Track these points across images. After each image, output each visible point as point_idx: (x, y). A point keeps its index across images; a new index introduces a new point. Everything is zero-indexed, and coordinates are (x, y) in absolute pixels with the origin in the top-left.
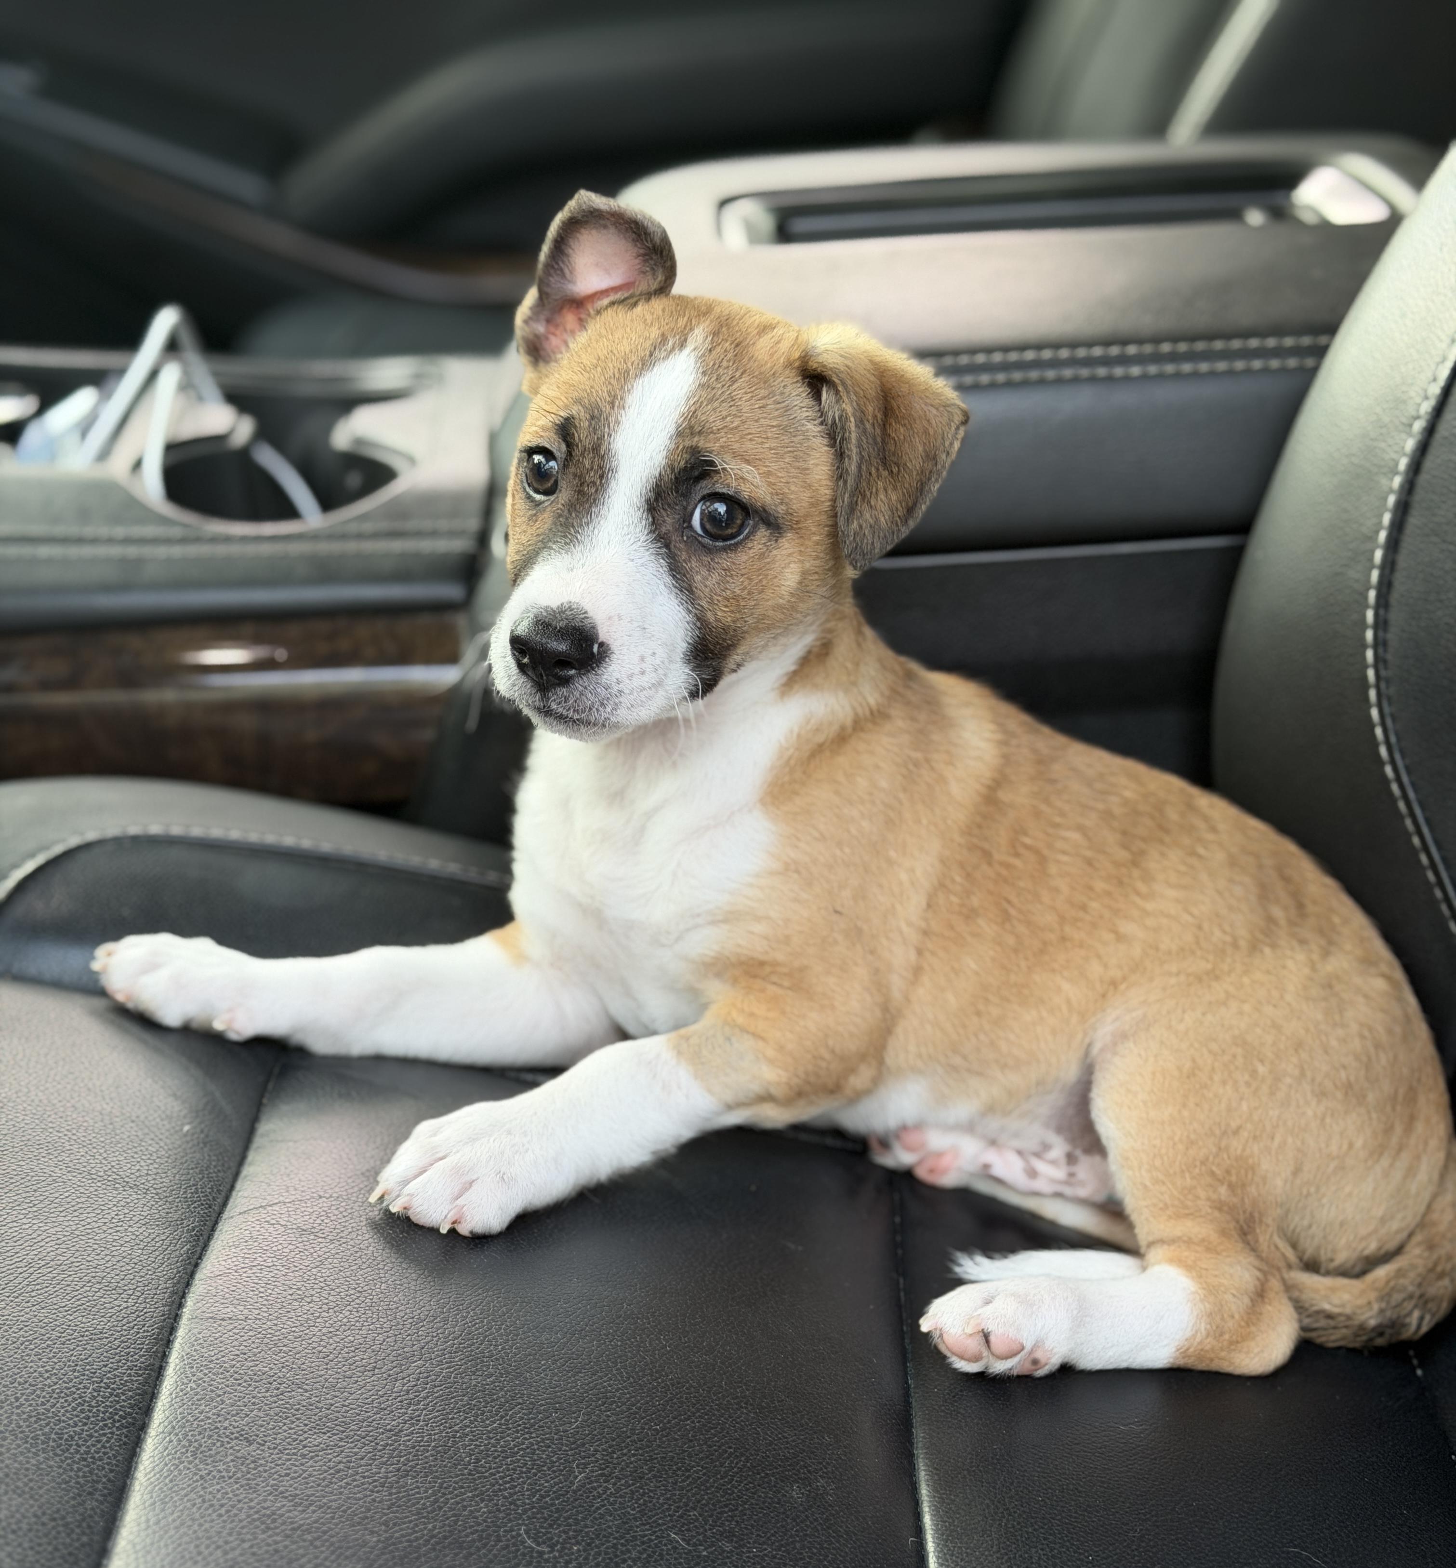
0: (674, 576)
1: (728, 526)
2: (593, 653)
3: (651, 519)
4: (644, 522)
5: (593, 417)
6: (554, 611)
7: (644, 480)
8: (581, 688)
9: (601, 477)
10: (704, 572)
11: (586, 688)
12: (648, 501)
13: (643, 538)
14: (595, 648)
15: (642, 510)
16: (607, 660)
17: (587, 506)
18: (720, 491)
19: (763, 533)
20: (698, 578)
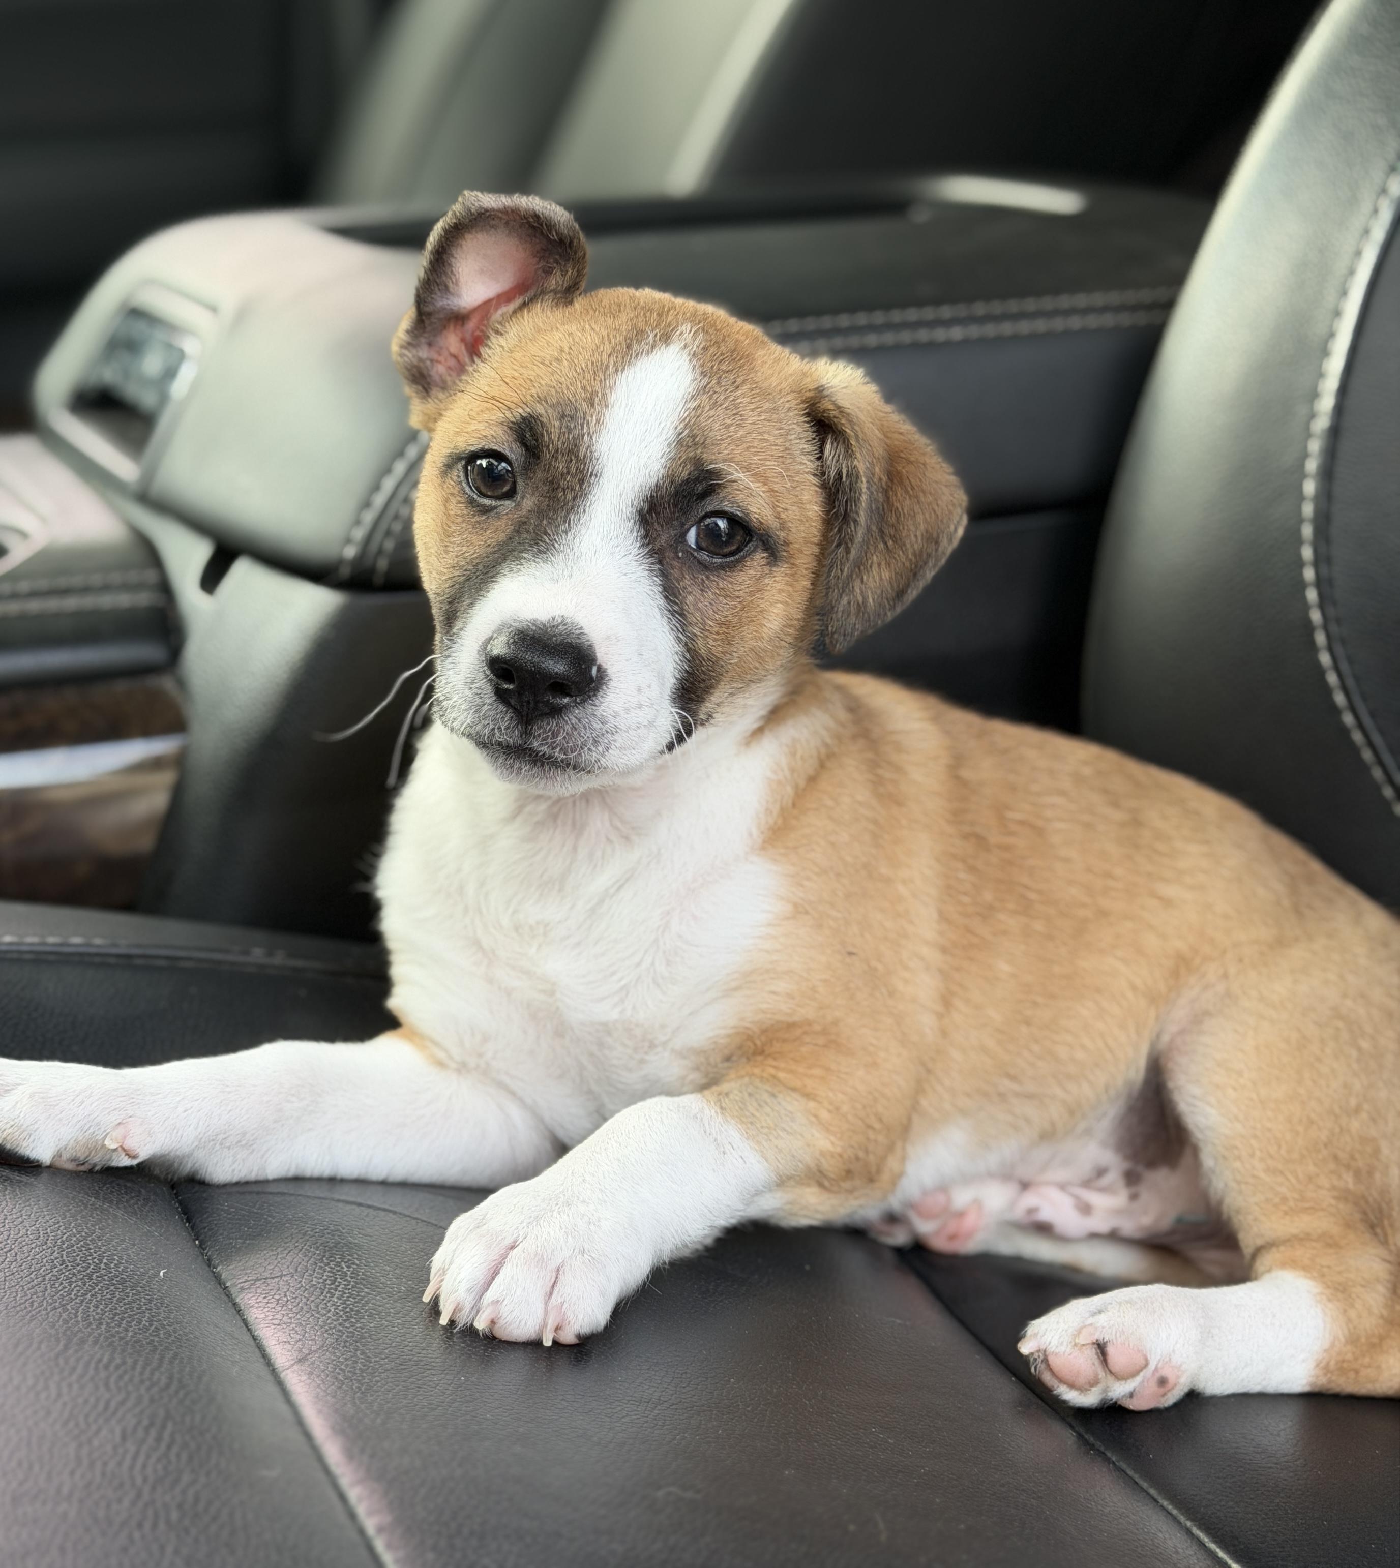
0: (666, 597)
1: (727, 543)
2: (591, 677)
3: (642, 532)
4: (635, 534)
5: (563, 416)
6: (544, 625)
7: (636, 489)
8: (574, 721)
9: (582, 482)
10: (697, 592)
11: (579, 721)
12: (640, 513)
13: (635, 551)
14: (594, 671)
15: (632, 521)
16: (604, 688)
17: (563, 514)
18: (727, 509)
19: (760, 557)
20: (690, 598)
